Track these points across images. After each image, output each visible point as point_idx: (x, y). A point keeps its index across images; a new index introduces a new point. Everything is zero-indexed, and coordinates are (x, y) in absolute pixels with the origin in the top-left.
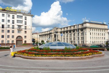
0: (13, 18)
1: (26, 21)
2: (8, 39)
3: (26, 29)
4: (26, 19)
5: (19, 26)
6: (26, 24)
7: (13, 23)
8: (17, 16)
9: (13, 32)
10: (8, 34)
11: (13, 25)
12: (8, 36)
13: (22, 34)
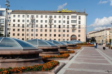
0: (68, 18)
1: (80, 20)
2: (64, 38)
3: (79, 28)
4: (80, 19)
5: (74, 26)
6: (80, 23)
7: (68, 23)
8: (72, 16)
9: (68, 31)
10: (64, 33)
11: (68, 25)
12: (64, 35)
13: (76, 33)
